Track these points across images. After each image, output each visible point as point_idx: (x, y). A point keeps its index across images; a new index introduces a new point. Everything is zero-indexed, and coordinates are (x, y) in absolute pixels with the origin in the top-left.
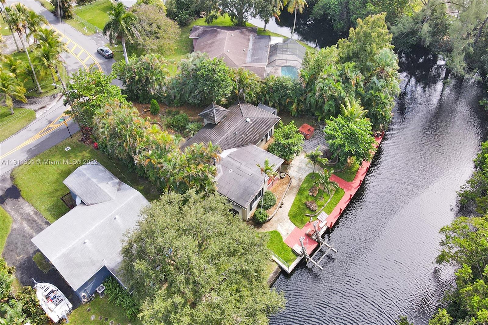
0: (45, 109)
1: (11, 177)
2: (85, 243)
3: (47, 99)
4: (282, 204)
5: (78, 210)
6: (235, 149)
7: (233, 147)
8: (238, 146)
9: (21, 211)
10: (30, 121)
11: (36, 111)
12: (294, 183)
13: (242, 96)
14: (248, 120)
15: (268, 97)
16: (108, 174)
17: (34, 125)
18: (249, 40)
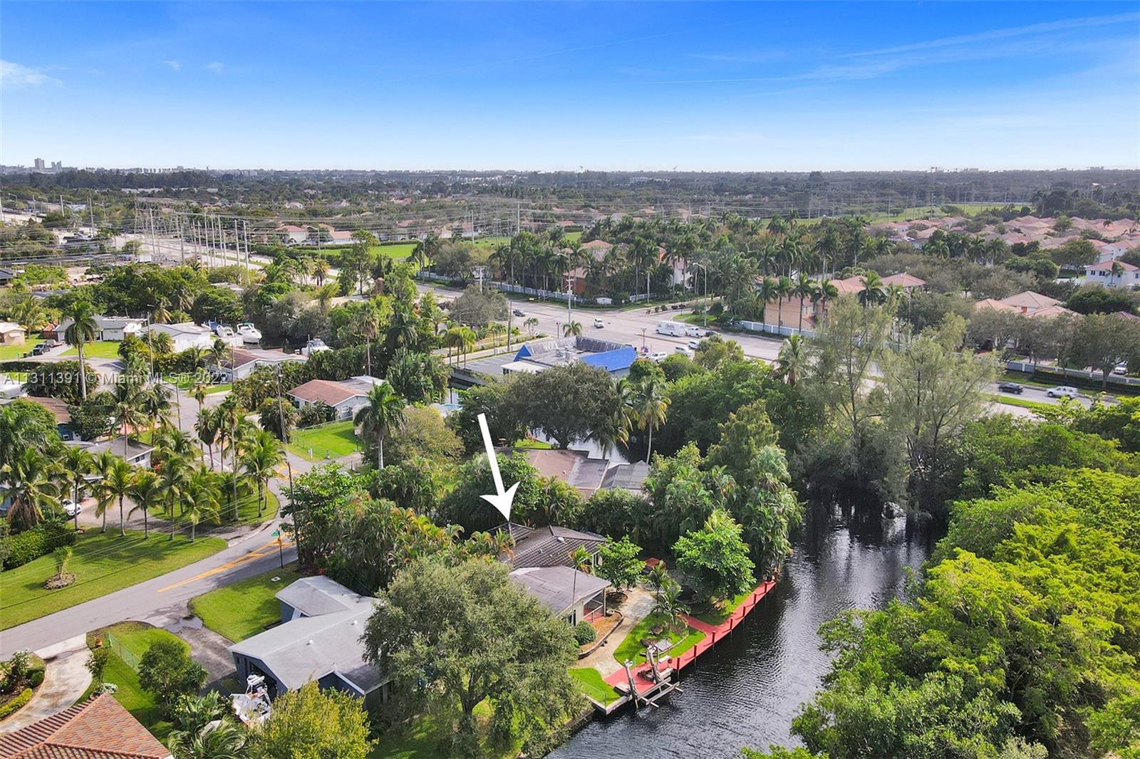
0: (242, 538)
1: (188, 607)
2: (308, 644)
3: (245, 529)
4: (606, 642)
5: (296, 622)
6: (538, 569)
7: (534, 567)
8: (541, 566)
9: (203, 639)
10: (218, 551)
11: (228, 540)
12: (626, 622)
13: (554, 514)
14: (560, 539)
15: (594, 519)
16: (342, 588)
17: (223, 554)
18: (574, 462)
